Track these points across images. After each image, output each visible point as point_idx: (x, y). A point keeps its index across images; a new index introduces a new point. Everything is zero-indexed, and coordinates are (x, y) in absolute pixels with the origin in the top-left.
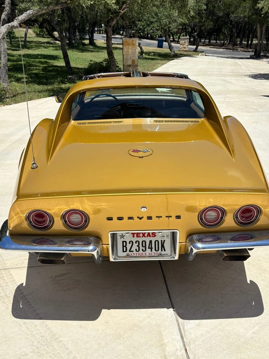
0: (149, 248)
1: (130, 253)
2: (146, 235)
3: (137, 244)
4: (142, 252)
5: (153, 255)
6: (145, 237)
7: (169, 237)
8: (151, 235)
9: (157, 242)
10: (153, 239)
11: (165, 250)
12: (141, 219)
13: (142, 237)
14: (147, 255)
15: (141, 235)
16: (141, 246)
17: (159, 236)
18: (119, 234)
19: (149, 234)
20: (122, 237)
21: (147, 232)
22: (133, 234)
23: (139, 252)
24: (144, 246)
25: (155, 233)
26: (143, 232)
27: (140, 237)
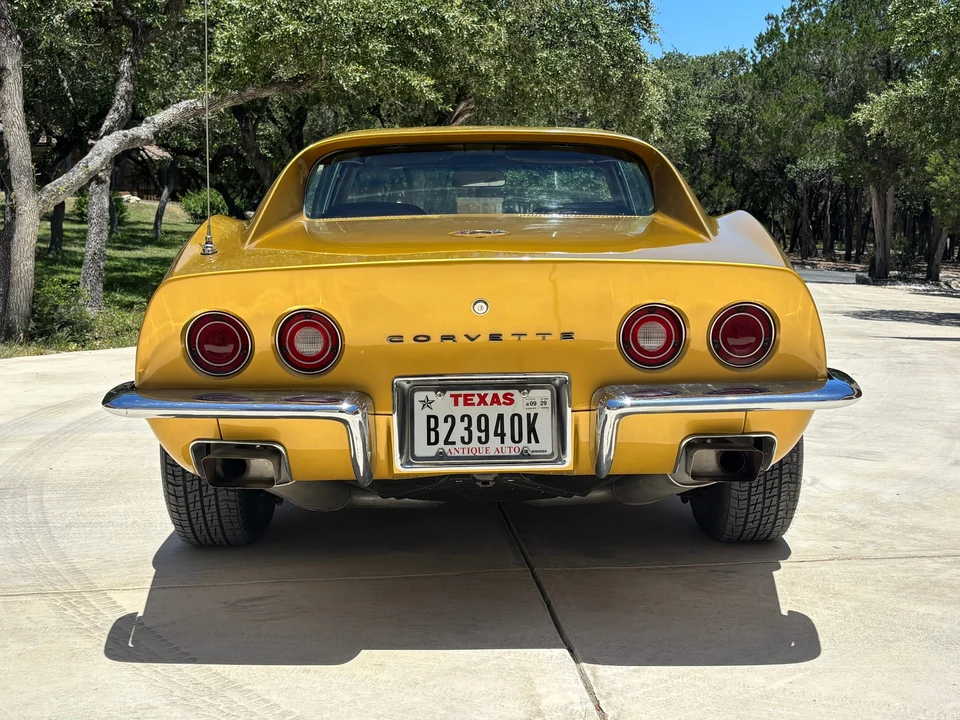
0: (496, 434)
1: (447, 448)
2: (488, 399)
3: (466, 424)
4: (478, 445)
5: (507, 453)
6: (486, 404)
7: (549, 405)
8: (502, 400)
9: (516, 418)
10: (508, 411)
11: (537, 441)
12: (472, 340)
13: (479, 404)
14: (492, 453)
15: (476, 400)
16: (474, 428)
17: (521, 403)
18: (419, 396)
19: (495, 396)
20: (427, 403)
21: (491, 393)
22: (456, 397)
23: (470, 446)
24: (483, 428)
25: (512, 395)
26: (482, 393)
27: (473, 404)
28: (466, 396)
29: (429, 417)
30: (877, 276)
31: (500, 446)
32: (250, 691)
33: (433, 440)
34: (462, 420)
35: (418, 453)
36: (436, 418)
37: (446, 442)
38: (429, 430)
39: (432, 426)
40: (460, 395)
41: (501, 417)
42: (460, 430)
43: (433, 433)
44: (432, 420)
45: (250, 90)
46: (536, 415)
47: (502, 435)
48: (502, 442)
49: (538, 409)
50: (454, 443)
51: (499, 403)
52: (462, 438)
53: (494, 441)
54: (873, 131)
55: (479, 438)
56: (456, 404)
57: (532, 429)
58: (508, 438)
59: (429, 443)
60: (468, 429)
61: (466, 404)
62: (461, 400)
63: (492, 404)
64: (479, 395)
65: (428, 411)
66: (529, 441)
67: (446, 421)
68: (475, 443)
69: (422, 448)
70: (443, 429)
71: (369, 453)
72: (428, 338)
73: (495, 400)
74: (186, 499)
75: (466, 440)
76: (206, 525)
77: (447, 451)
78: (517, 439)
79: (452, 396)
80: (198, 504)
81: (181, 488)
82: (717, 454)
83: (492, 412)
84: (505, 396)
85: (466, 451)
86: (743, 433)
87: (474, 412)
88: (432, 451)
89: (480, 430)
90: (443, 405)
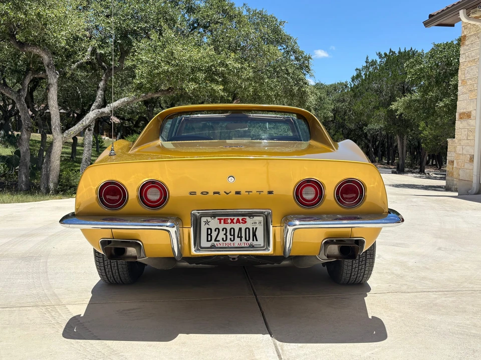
0: (238, 237)
1: (216, 243)
2: (235, 221)
3: (224, 232)
4: (230, 242)
5: (243, 246)
6: (234, 223)
7: (262, 224)
8: (241, 221)
9: (247, 229)
10: (243, 226)
11: (257, 240)
12: (227, 194)
13: (231, 223)
14: (236, 245)
15: (229, 221)
16: (228, 234)
17: (250, 223)
18: (204, 219)
19: (238, 219)
20: (207, 222)
21: (236, 218)
22: (220, 220)
23: (226, 242)
24: (232, 234)
25: (246, 219)
26: (232, 218)
27: (228, 223)
28: (225, 219)
29: (208, 229)
30: (400, 170)
31: (240, 242)
32: (122, 356)
33: (209, 239)
34: (223, 230)
35: (202, 245)
36: (211, 229)
37: (216, 240)
38: (208, 235)
39: (209, 233)
40: (222, 219)
41: (240, 229)
42: (222, 235)
43: (209, 236)
44: (209, 230)
45: (150, 94)
46: (256, 228)
47: (241, 237)
48: (241, 240)
49: (257, 226)
50: (219, 241)
51: (240, 223)
52: (223, 239)
53: (237, 240)
54: (398, 112)
55: (231, 239)
56: (220, 223)
57: (254, 235)
58: (243, 239)
59: (208, 241)
60: (225, 234)
61: (225, 223)
62: (222, 221)
63: (236, 223)
64: (231, 219)
65: (207, 226)
66: (253, 240)
67: (215, 231)
68: (228, 241)
69: (204, 243)
70: (214, 234)
71: (180, 245)
72: (207, 193)
73: (238, 221)
74: (104, 264)
75: (225, 239)
76: (113, 275)
77: (215, 245)
78: (247, 239)
79: (218, 219)
80: (109, 266)
81: (102, 259)
82: (339, 247)
83: (237, 227)
84: (242, 220)
85: (224, 244)
86: (350, 238)
87: (228, 227)
88: (209, 244)
89: (231, 235)
90: (214, 223)
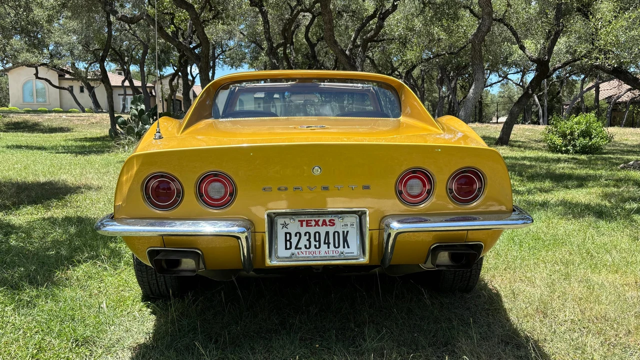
0: (325, 243)
1: (296, 251)
2: (320, 223)
3: (307, 237)
5: (332, 254)
6: (319, 226)
7: (355, 226)
8: (328, 223)
9: (336, 234)
11: (348, 247)
13: (315, 226)
14: (323, 254)
15: (313, 223)
16: (312, 239)
17: (339, 226)
18: (280, 221)
19: (324, 221)
20: (285, 225)
21: (321, 219)
22: (301, 222)
23: (310, 250)
24: (317, 240)
25: (334, 220)
26: (317, 219)
27: (312, 226)
28: (307, 221)
29: (286, 233)
31: (327, 250)
33: (288, 247)
34: (305, 235)
35: (280, 254)
36: (290, 234)
37: (296, 248)
38: (286, 241)
39: (288, 238)
41: (327, 233)
42: (304, 241)
43: (288, 243)
46: (348, 232)
47: (329, 244)
48: (329, 248)
50: (300, 248)
51: (326, 225)
52: (305, 246)
53: (324, 247)
55: (315, 245)
56: (302, 226)
57: (345, 240)
58: (332, 245)
59: (286, 249)
60: (309, 240)
61: (307, 226)
62: (304, 223)
63: (322, 226)
64: (315, 221)
65: (285, 230)
66: (344, 247)
67: (296, 236)
68: (313, 248)
69: (282, 251)
70: (294, 240)
75: (308, 247)
78: (337, 246)
83: (323, 230)
84: (330, 221)
85: (308, 253)
86: (465, 242)
87: (312, 230)
88: (288, 253)
90: (294, 226)
